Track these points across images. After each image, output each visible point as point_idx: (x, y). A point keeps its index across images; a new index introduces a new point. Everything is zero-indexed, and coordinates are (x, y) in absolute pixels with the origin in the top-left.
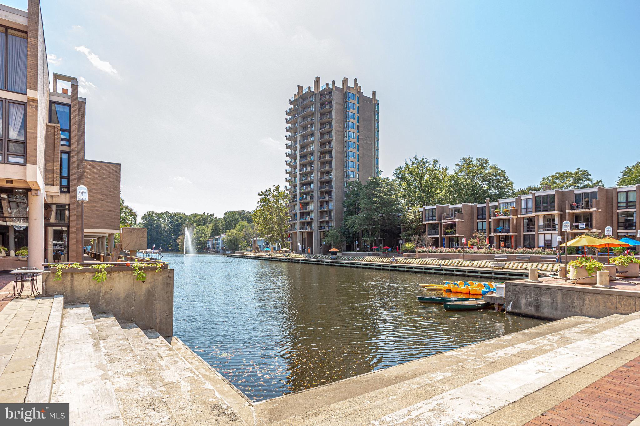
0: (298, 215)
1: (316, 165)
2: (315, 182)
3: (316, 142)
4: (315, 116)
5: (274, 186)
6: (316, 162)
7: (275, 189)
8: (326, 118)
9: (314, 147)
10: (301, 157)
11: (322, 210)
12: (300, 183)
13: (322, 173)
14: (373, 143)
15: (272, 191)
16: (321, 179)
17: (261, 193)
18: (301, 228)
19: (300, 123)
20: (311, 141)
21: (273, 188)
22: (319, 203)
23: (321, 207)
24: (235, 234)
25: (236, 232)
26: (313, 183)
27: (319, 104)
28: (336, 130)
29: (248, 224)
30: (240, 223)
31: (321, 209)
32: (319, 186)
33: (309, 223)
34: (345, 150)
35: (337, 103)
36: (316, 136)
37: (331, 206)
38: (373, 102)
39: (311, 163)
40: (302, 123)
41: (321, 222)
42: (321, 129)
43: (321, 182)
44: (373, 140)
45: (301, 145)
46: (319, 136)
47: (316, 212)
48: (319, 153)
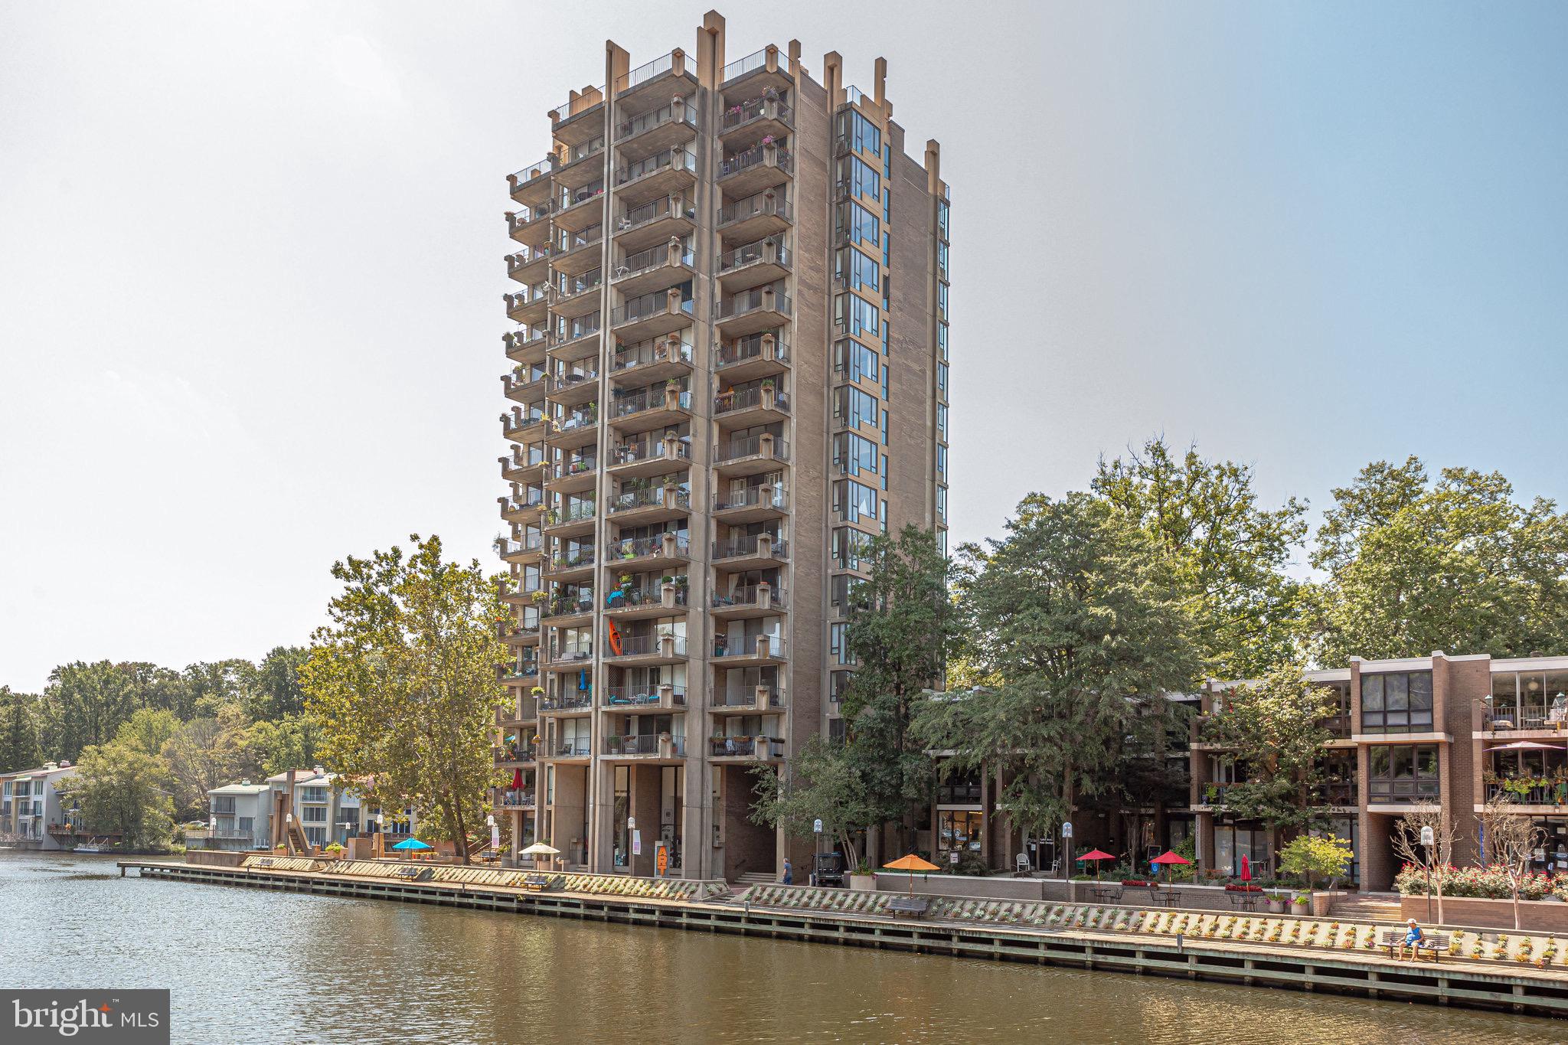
0: (600, 682)
1: (702, 439)
2: (697, 519)
3: (703, 327)
4: (700, 199)
5: (415, 538)
6: (699, 423)
7: (418, 552)
8: (755, 216)
9: (695, 348)
10: (617, 393)
11: (725, 659)
12: (613, 522)
13: (726, 480)
14: (929, 373)
15: (404, 562)
16: (720, 507)
17: (347, 567)
18: (614, 744)
19: (616, 228)
20: (683, 315)
21: (410, 550)
22: (712, 622)
23: (721, 645)
24: (131, 764)
25: (130, 756)
26: (683, 523)
27: (719, 146)
28: (802, 282)
29: (175, 725)
30: (141, 715)
31: (718, 653)
32: (713, 539)
33: (656, 724)
34: (837, 380)
35: (806, 152)
36: (704, 294)
37: (776, 641)
38: (931, 190)
39: (677, 425)
40: (626, 225)
41: (720, 720)
42: (724, 266)
43: (720, 523)
44: (929, 360)
45: (618, 335)
46: (718, 299)
47: (696, 665)
48: (716, 385)
